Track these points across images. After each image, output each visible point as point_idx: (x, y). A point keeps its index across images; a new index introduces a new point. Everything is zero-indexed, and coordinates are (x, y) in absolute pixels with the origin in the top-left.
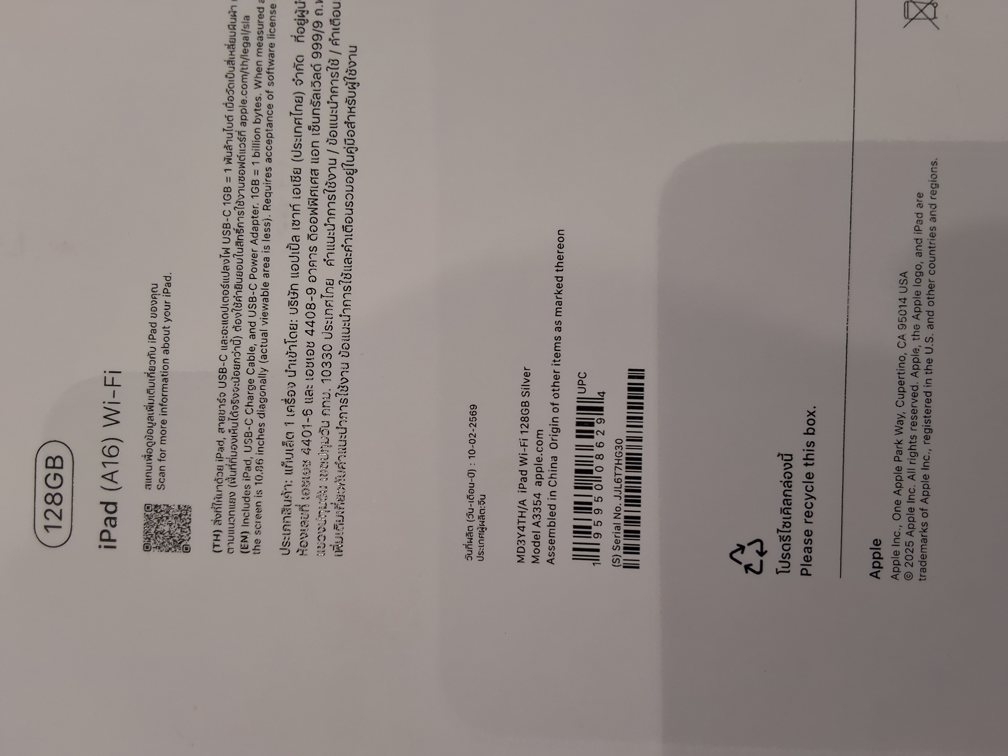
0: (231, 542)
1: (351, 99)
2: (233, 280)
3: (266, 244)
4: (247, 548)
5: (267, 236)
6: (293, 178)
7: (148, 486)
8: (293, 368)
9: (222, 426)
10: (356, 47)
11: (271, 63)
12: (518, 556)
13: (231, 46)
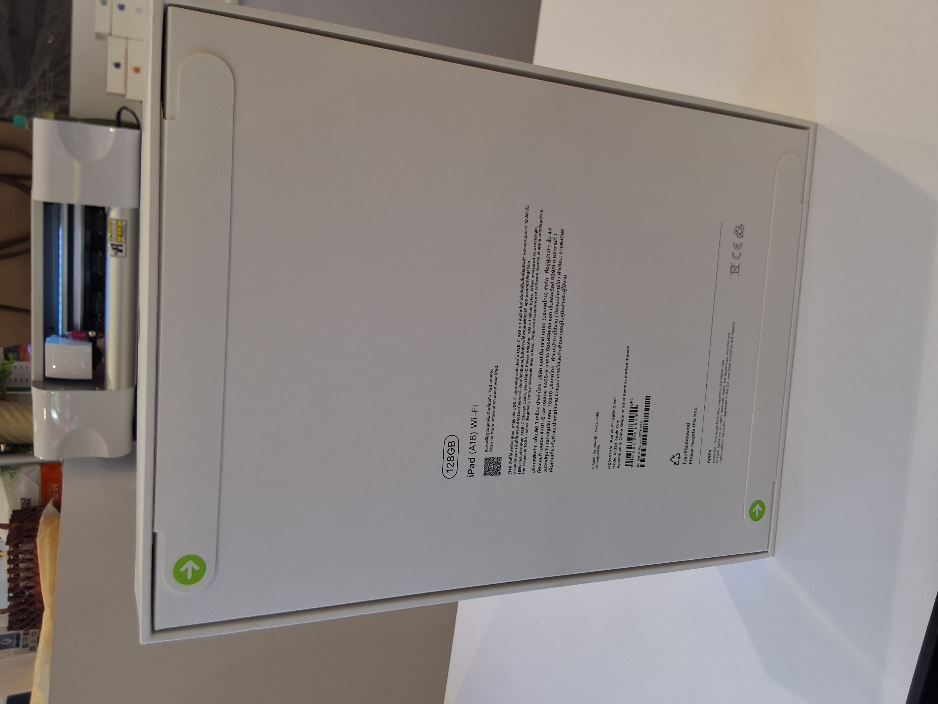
0: (515, 470)
1: (564, 296)
2: (520, 368)
4: (520, 472)
5: (532, 350)
8: (539, 401)
9: (514, 425)
10: (566, 276)
11: (537, 281)
12: (609, 466)
13: (523, 273)
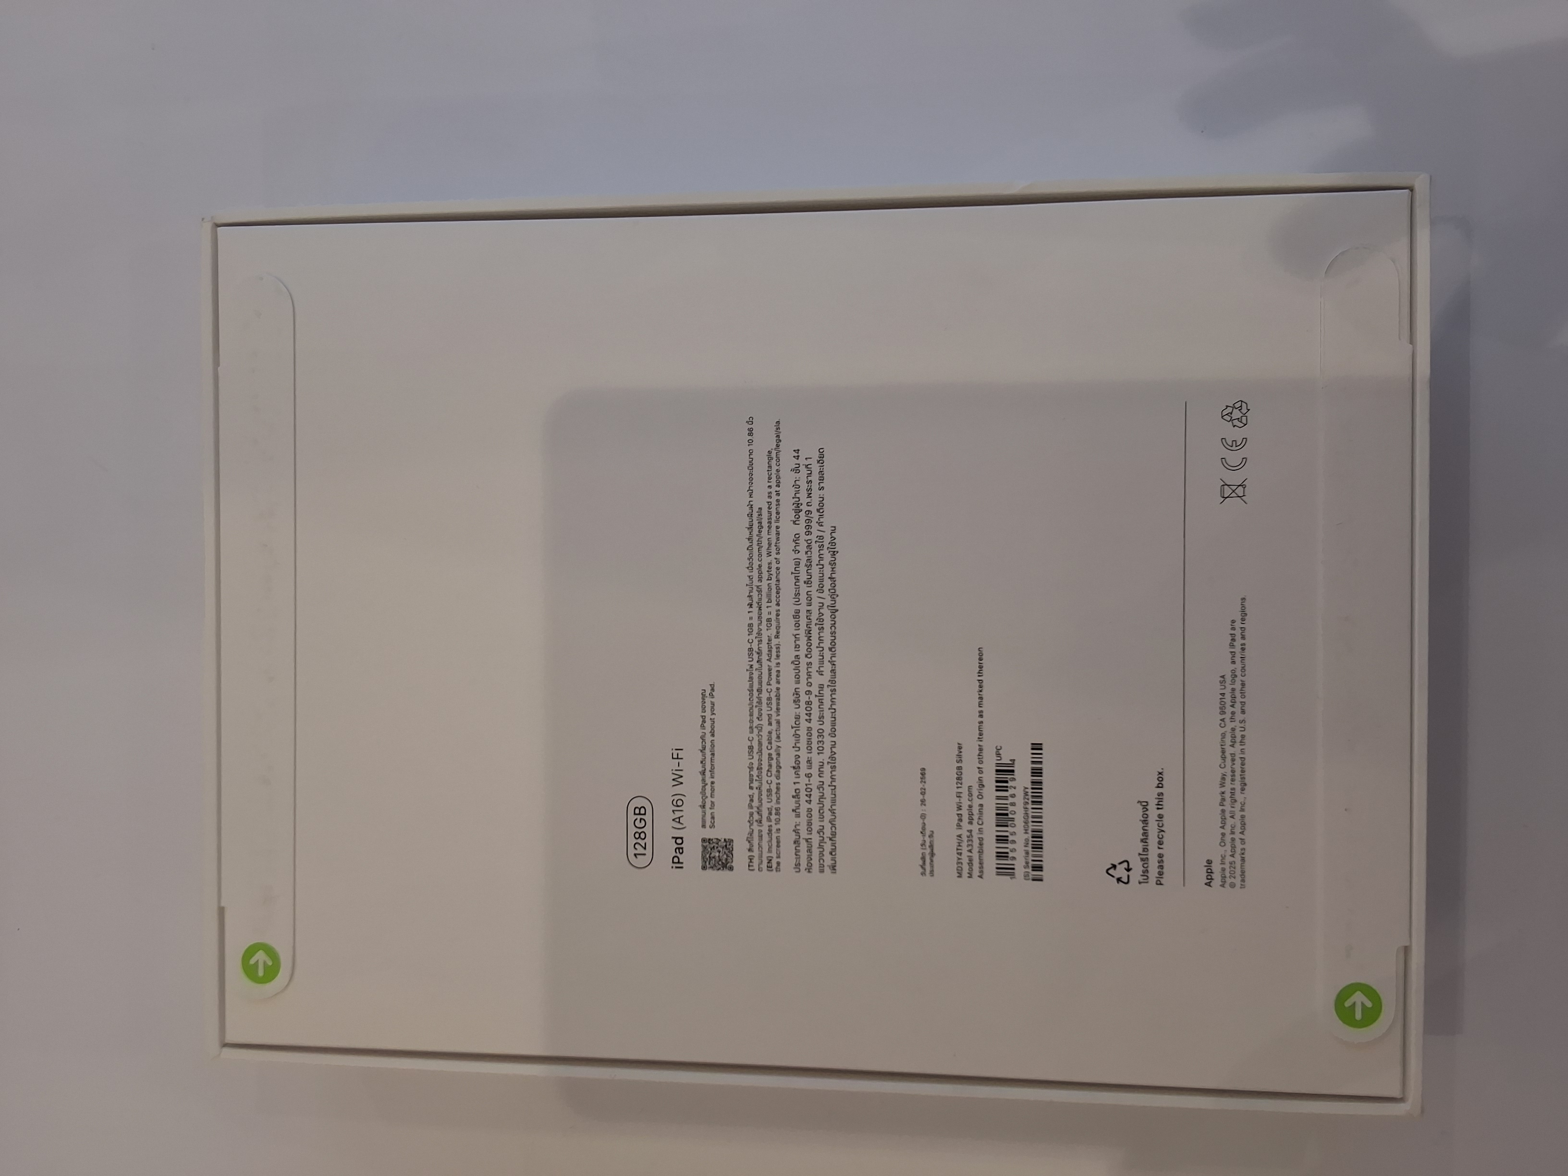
3: (778, 661)
6: (795, 617)
7: (704, 826)
